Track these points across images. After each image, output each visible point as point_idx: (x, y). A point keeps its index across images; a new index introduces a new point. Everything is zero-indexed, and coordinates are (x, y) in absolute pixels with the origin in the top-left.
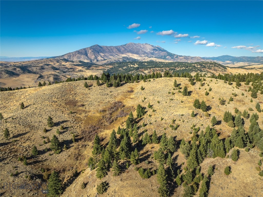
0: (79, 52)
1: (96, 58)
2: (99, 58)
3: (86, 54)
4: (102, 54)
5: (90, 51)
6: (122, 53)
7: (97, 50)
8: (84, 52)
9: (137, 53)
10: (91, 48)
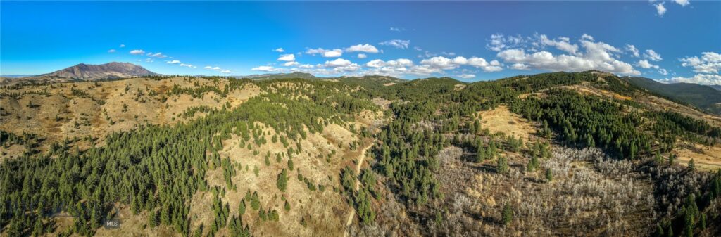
0: (67, 70)
1: (82, 76)
2: (85, 76)
3: (73, 72)
4: (88, 72)
5: (77, 69)
6: (106, 71)
7: (83, 68)
8: (71, 70)
9: (120, 71)
10: (78, 66)
